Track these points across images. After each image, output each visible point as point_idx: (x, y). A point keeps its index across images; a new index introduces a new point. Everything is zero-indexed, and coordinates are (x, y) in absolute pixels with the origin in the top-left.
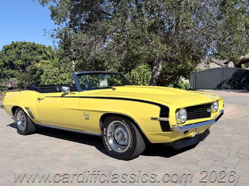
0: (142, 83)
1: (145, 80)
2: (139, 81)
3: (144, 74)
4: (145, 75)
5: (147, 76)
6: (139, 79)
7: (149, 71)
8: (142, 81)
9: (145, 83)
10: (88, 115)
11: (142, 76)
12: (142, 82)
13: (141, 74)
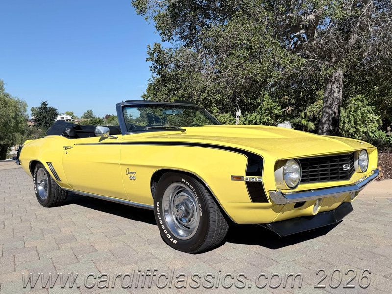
0: (352, 128)
1: (359, 122)
2: (346, 124)
3: (356, 111)
4: (359, 113)
5: (362, 114)
6: (347, 120)
7: (367, 105)
8: (353, 124)
9: (358, 127)
10: (134, 173)
11: (353, 115)
12: (354, 126)
13: (350, 111)
